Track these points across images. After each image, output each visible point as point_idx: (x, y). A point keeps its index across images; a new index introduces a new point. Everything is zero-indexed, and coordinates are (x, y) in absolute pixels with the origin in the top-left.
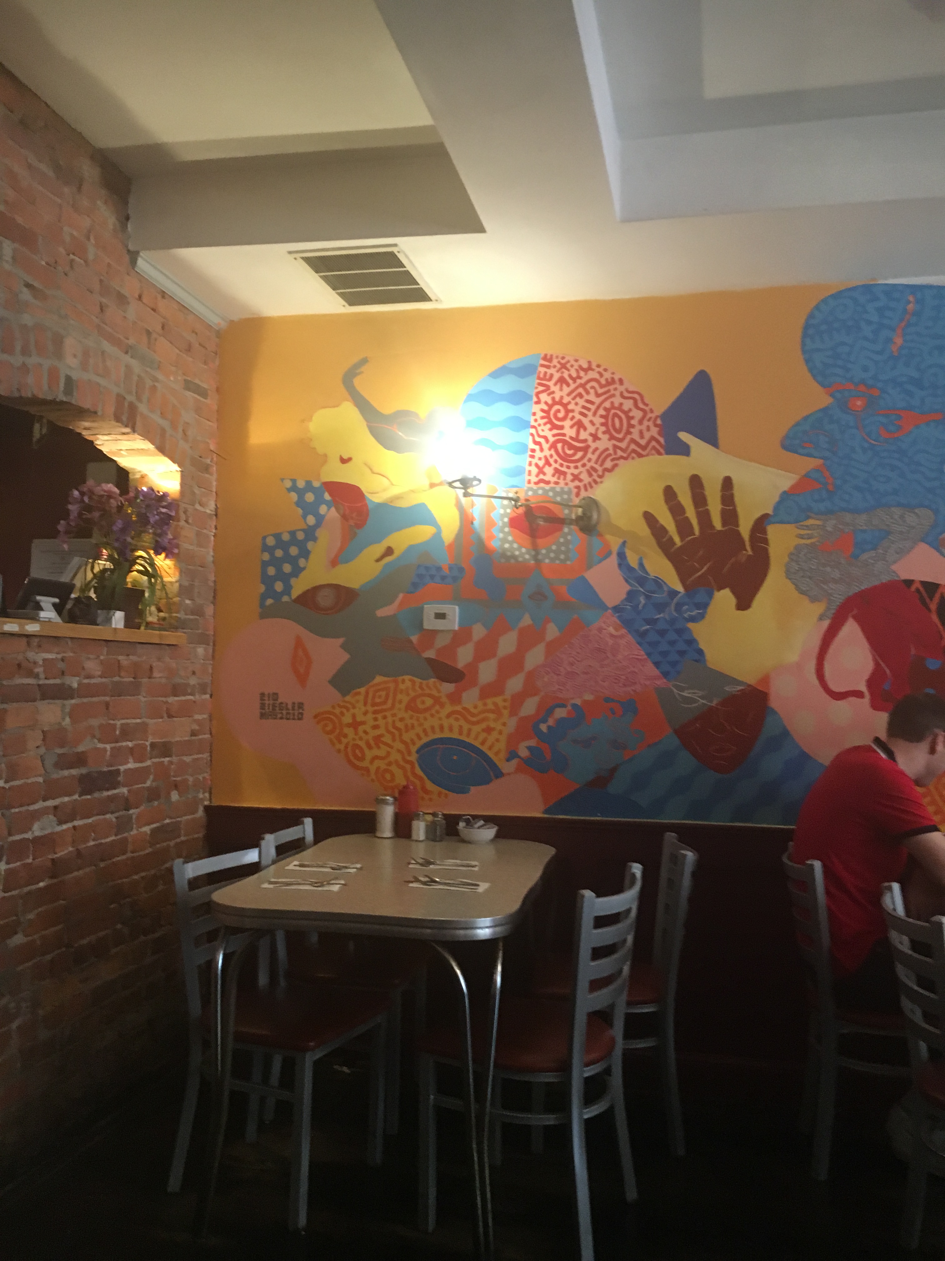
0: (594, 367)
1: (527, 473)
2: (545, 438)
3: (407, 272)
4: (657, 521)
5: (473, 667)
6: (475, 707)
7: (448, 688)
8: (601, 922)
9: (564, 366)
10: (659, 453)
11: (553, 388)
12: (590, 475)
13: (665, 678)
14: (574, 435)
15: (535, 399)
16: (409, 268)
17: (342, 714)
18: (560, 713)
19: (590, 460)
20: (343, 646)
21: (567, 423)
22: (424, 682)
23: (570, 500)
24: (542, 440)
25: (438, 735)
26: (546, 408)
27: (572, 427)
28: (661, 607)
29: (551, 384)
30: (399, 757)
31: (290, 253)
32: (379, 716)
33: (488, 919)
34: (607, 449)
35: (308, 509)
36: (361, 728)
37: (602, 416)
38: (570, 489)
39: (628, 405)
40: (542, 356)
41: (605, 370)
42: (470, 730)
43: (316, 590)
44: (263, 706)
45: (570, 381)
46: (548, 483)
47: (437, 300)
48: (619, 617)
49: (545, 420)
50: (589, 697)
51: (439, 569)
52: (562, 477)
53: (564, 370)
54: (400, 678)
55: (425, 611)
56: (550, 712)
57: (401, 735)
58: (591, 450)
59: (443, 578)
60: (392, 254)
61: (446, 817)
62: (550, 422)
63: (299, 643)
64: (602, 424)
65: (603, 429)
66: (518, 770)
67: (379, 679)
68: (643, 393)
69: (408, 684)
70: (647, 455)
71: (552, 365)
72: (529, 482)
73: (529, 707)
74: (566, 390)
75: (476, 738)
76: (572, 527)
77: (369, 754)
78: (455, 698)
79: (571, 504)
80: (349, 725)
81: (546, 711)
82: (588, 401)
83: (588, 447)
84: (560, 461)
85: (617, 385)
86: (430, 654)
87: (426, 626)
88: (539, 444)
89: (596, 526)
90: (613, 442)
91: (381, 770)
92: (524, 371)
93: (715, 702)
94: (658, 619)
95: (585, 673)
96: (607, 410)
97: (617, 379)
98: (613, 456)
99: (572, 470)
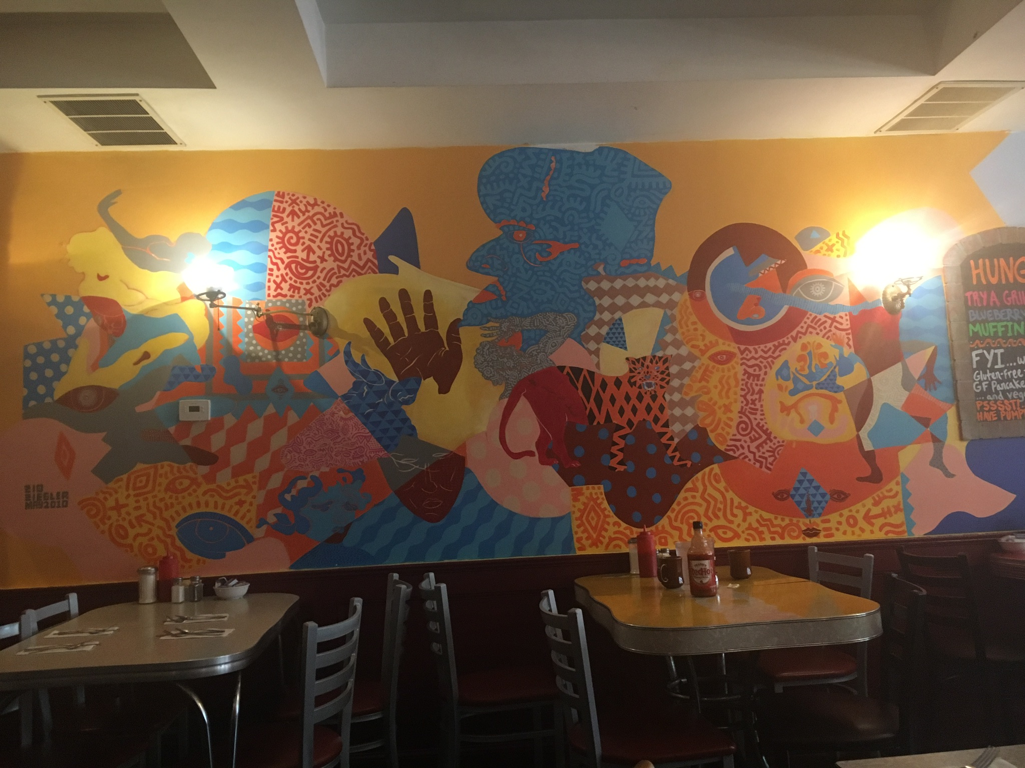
0: (319, 203)
1: (267, 288)
2: (281, 260)
3: (151, 119)
4: (375, 326)
5: (226, 450)
6: (228, 484)
7: (204, 469)
8: (323, 647)
9: (294, 202)
10: (374, 272)
11: (286, 219)
12: (320, 290)
13: (386, 450)
14: (305, 258)
15: (271, 228)
16: (152, 114)
17: (106, 499)
18: (302, 484)
19: (319, 278)
20: (104, 440)
21: (299, 248)
22: (182, 466)
23: (304, 309)
24: (279, 262)
25: (196, 510)
26: (281, 235)
27: (303, 251)
28: (381, 394)
29: (284, 215)
30: (160, 532)
31: (39, 96)
32: (141, 498)
34: (333, 269)
35: (68, 321)
36: (123, 511)
37: (327, 242)
38: (303, 301)
39: (348, 233)
40: (276, 193)
41: (329, 206)
42: (224, 504)
43: (77, 391)
44: (28, 497)
45: (301, 214)
46: (285, 296)
47: (181, 144)
48: (348, 403)
49: (281, 245)
50: (325, 469)
51: (192, 369)
52: (296, 291)
53: (294, 205)
54: (159, 464)
55: (180, 406)
56: (293, 484)
57: (161, 513)
58: (319, 270)
59: (197, 377)
60: (134, 102)
61: (204, 580)
62: (284, 246)
63: (62, 440)
64: (328, 249)
65: (329, 252)
66: (267, 534)
67: (140, 466)
68: (361, 226)
69: (167, 469)
70: (365, 273)
71: (284, 200)
72: (269, 295)
73: (276, 481)
74: (297, 221)
75: (230, 511)
76: (306, 331)
77: (132, 532)
78: (210, 478)
79: (305, 313)
80: (112, 509)
81: (289, 483)
82: (315, 230)
83: (317, 267)
84: (294, 278)
85: (339, 218)
86: (187, 442)
87: (182, 418)
88: (276, 264)
89: (326, 331)
90: (337, 263)
91: (144, 544)
92: (261, 204)
93: (425, 467)
94: (378, 403)
95: (321, 450)
96: (331, 238)
97: (338, 213)
98: (338, 275)
99: (305, 286)
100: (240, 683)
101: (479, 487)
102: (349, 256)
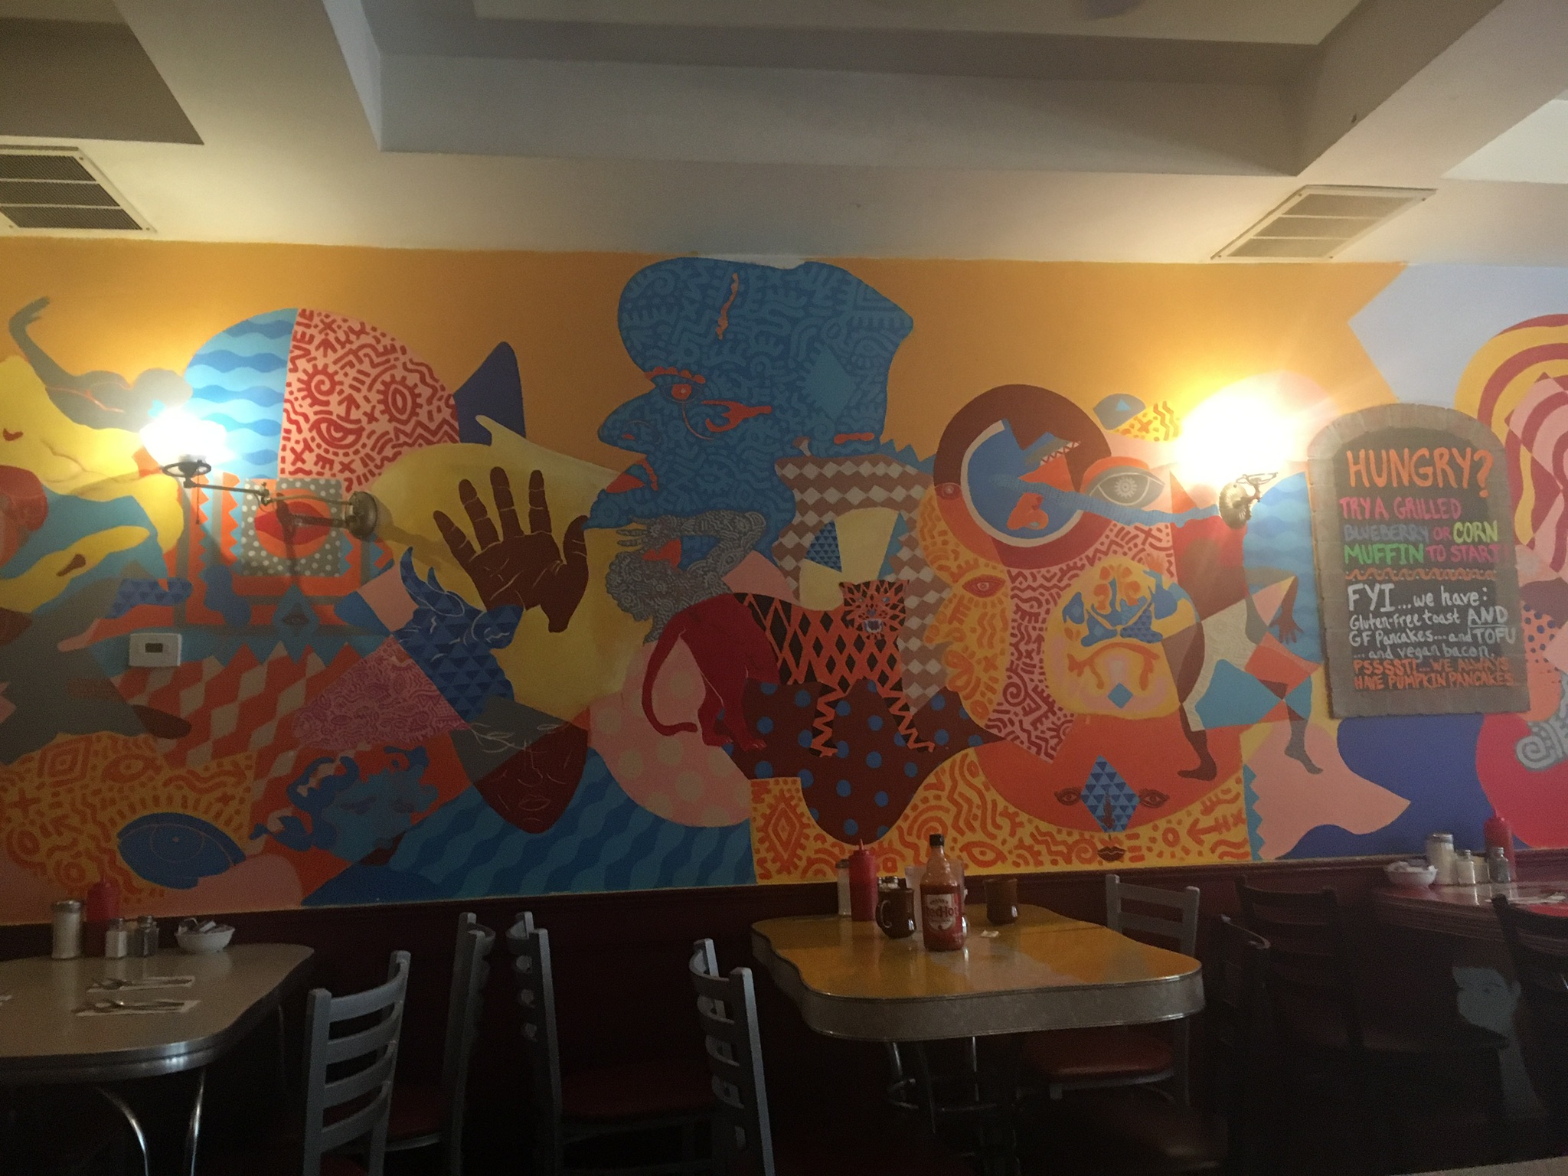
0: (368, 329)
1: (279, 459)
2: (305, 416)
3: (99, 188)
4: (452, 524)
5: (203, 715)
6: (207, 769)
7: (168, 745)
9: (328, 326)
10: (454, 441)
11: (314, 353)
12: (365, 465)
13: (463, 718)
14: (343, 414)
15: (290, 365)
16: (101, 182)
17: (4, 789)
18: (327, 770)
19: (364, 446)
20: (6, 694)
21: (334, 399)
22: (131, 739)
23: (338, 495)
24: (301, 419)
25: (151, 811)
26: (305, 378)
27: (340, 403)
28: (458, 630)
29: (312, 348)
30: (91, 845)
32: (62, 789)
33: (185, 1043)
34: (387, 433)
36: (32, 808)
37: (379, 392)
38: (338, 482)
39: (413, 379)
40: (300, 311)
41: (384, 335)
42: (197, 801)
45: (338, 347)
46: (309, 473)
47: (148, 229)
48: (404, 644)
49: (304, 393)
50: (364, 747)
51: (154, 585)
52: (328, 466)
53: (329, 331)
54: (94, 736)
55: (132, 642)
56: (312, 769)
57: (94, 814)
58: (365, 434)
59: (160, 597)
60: (72, 160)
61: (161, 922)
62: (310, 395)
64: (379, 402)
65: (381, 407)
66: (267, 849)
67: (62, 738)
68: (433, 369)
69: (107, 742)
70: (439, 442)
71: (313, 324)
72: (283, 471)
73: (285, 764)
75: (207, 811)
76: (341, 529)
77: (45, 844)
78: (176, 759)
79: (340, 500)
80: (15, 805)
81: (305, 768)
82: (360, 372)
83: (362, 429)
84: (324, 446)
85: (399, 354)
86: (141, 700)
87: (135, 662)
88: (296, 423)
89: (373, 529)
90: (394, 424)
91: (65, 863)
92: (276, 329)
93: (525, 746)
94: (453, 645)
95: (359, 716)
96: (386, 385)
97: (398, 346)
98: (394, 442)
99: (341, 458)
100: (202, 1088)
101: (609, 778)
102: (414, 413)
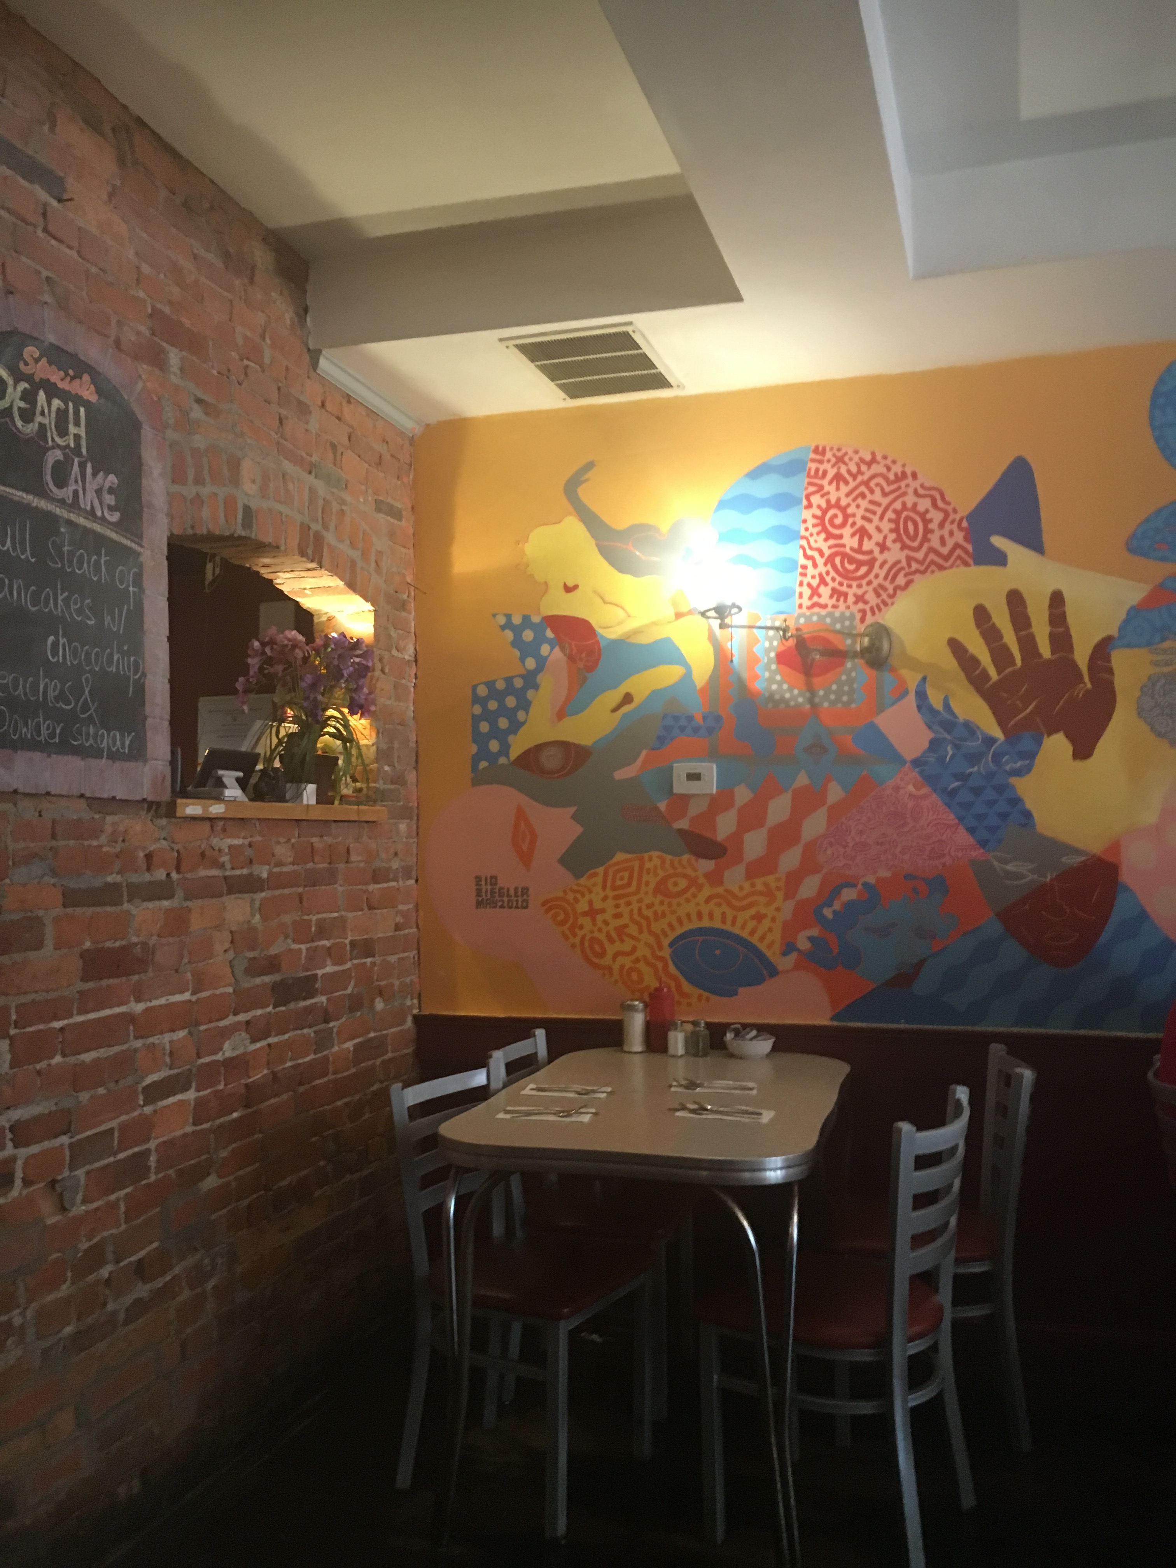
0: (879, 457)
1: (797, 595)
2: (819, 550)
3: (644, 356)
4: (966, 651)
5: (737, 838)
6: (741, 888)
7: (707, 865)
8: (924, 1162)
9: (840, 460)
10: (966, 564)
11: (827, 488)
12: (878, 595)
13: (984, 848)
14: (856, 546)
15: (805, 502)
16: (646, 349)
17: (576, 900)
18: (849, 895)
19: (877, 576)
20: (574, 817)
21: (847, 531)
22: (677, 859)
23: (852, 627)
24: (816, 555)
25: (695, 925)
26: (819, 513)
27: (853, 535)
28: (973, 758)
29: (825, 482)
30: (648, 953)
31: (501, 340)
32: (622, 902)
33: (779, 1158)
34: (898, 562)
35: (527, 650)
36: (599, 918)
37: (890, 520)
38: (852, 614)
39: (924, 504)
40: (813, 447)
41: (894, 462)
42: (735, 918)
43: (539, 748)
44: (479, 892)
45: (849, 479)
46: (824, 606)
47: (678, 386)
48: (921, 773)
49: (819, 529)
50: (884, 873)
51: (690, 718)
52: (842, 599)
53: (841, 464)
54: (646, 856)
55: (675, 771)
56: (836, 892)
57: (649, 925)
58: (878, 564)
59: (696, 730)
60: (626, 335)
61: (709, 1025)
62: (825, 530)
63: (520, 814)
64: (891, 531)
65: (893, 536)
66: (797, 967)
67: (620, 856)
68: (945, 491)
69: (656, 861)
71: (826, 458)
72: (800, 606)
73: (809, 888)
74: (844, 489)
75: (743, 927)
76: (856, 660)
77: (611, 950)
78: (715, 878)
79: (854, 632)
80: (585, 914)
82: (872, 502)
83: (874, 560)
84: (838, 579)
85: (909, 480)
86: (683, 824)
87: (678, 789)
88: (811, 558)
89: (887, 659)
90: (906, 552)
91: (626, 968)
92: (790, 468)
93: (1049, 878)
94: (970, 774)
95: (878, 844)
96: (898, 513)
97: (909, 472)
98: (907, 570)
99: (855, 589)
100: (797, 1200)
101: (1143, 916)
102: (925, 539)
